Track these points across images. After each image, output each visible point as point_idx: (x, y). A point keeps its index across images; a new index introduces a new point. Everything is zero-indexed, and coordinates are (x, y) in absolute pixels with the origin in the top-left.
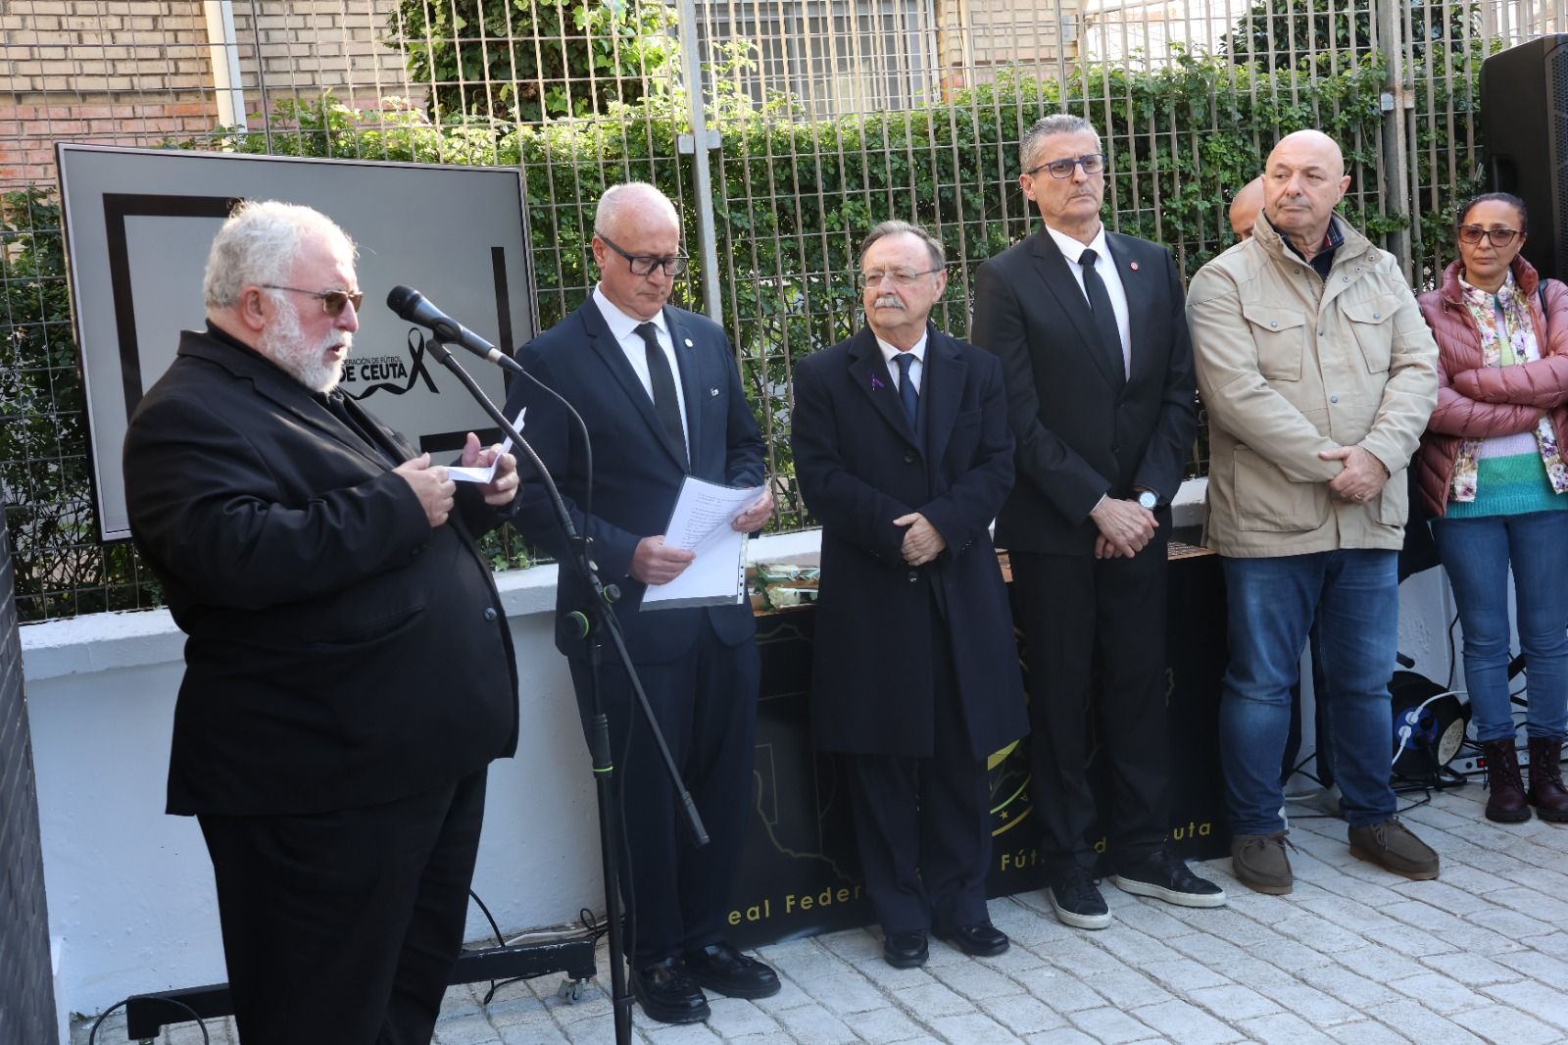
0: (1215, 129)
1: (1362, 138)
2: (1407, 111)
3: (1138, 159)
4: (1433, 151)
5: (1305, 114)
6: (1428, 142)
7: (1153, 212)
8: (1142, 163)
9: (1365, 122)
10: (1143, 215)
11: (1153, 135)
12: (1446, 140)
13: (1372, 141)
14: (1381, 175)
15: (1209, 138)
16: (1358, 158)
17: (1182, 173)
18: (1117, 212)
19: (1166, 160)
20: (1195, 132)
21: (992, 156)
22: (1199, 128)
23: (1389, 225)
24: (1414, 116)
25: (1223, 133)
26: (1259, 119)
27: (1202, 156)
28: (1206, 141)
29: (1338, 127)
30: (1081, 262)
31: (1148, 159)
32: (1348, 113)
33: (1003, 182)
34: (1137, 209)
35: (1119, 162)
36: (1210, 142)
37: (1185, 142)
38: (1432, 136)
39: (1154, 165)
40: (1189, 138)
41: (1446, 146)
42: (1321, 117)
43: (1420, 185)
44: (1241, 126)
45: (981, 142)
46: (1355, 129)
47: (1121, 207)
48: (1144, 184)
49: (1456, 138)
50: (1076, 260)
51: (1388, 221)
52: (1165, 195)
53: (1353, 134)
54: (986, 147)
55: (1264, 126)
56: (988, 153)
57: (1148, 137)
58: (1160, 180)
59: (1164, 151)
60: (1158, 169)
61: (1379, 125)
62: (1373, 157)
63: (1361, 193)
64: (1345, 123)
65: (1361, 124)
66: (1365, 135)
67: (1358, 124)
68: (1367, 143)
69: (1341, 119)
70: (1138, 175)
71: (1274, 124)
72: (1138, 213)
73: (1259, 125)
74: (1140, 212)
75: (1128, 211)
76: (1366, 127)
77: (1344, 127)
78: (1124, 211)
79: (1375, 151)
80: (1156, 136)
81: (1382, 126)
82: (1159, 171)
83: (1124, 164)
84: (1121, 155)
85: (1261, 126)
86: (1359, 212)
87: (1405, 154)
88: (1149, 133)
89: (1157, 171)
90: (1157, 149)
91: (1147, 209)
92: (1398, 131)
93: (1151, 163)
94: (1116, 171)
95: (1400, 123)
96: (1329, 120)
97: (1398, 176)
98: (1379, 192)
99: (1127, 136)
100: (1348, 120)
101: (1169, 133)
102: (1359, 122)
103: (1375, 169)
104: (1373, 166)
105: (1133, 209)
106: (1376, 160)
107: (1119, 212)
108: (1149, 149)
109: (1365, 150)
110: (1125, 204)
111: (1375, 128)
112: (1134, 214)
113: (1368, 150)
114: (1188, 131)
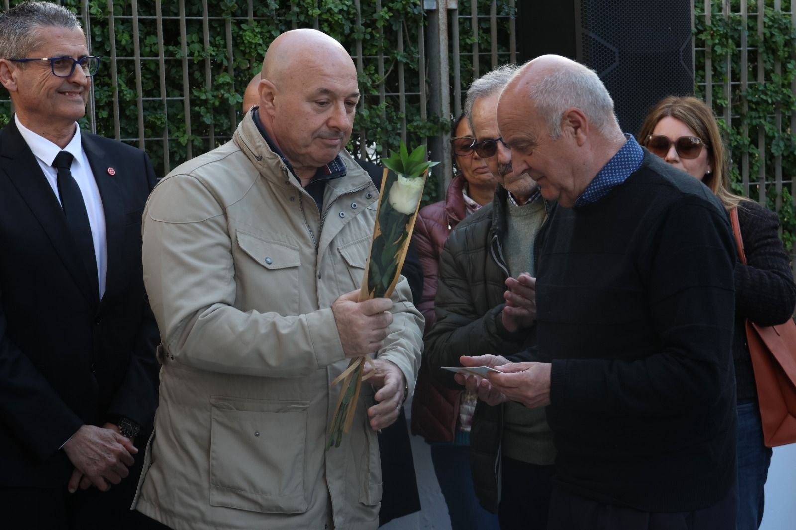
0: (250, 18)
1: (404, 37)
2: (450, 12)
3: (166, 43)
4: (476, 54)
5: (345, 8)
6: (471, 46)
7: (182, 102)
8: (171, 48)
9: (407, 20)
10: (171, 104)
11: (183, 18)
12: (489, 44)
13: (415, 40)
14: (423, 77)
15: (243, 26)
16: (399, 58)
17: (214, 63)
18: (141, 99)
19: (196, 47)
20: (229, 18)
22: (234, 14)
23: (430, 129)
24: (457, 17)
25: (258, 22)
26: (296, 9)
27: (236, 45)
28: (241, 29)
29: (380, 25)
30: (55, 164)
31: (177, 44)
32: (390, 10)
34: (164, 98)
35: (146, 46)
36: (245, 31)
37: (218, 29)
38: (475, 39)
39: (183, 53)
40: (223, 24)
41: (490, 51)
42: (363, 12)
44: (278, 15)
46: (398, 27)
47: (147, 93)
48: (173, 71)
49: (498, 42)
50: (50, 163)
51: (429, 124)
52: (195, 84)
53: (396, 33)
57: (178, 21)
58: (190, 67)
59: (195, 37)
60: (188, 56)
61: (422, 24)
62: (415, 58)
63: (402, 94)
64: (387, 20)
65: (403, 22)
66: (407, 34)
67: (400, 22)
68: (409, 42)
69: (382, 17)
70: (166, 61)
71: (312, 16)
72: (165, 103)
73: (297, 16)
74: (167, 101)
75: (155, 99)
76: (408, 26)
77: (386, 24)
78: (151, 99)
79: (417, 51)
80: (187, 20)
81: (425, 26)
82: (189, 58)
83: (151, 48)
84: (148, 37)
85: (299, 17)
86: (400, 113)
87: (447, 56)
88: (179, 16)
89: (187, 58)
90: (187, 34)
91: (175, 99)
92: (441, 32)
93: (180, 48)
94: (142, 55)
95: (443, 23)
96: (371, 15)
97: (440, 78)
98: (420, 93)
99: (155, 17)
100: (390, 17)
101: (201, 18)
102: (401, 20)
103: (417, 70)
104: (416, 66)
105: (160, 97)
106: (418, 60)
107: (144, 99)
108: (178, 34)
109: (408, 49)
110: (152, 90)
111: (417, 27)
112: (161, 102)
113: (410, 50)
114: (222, 17)
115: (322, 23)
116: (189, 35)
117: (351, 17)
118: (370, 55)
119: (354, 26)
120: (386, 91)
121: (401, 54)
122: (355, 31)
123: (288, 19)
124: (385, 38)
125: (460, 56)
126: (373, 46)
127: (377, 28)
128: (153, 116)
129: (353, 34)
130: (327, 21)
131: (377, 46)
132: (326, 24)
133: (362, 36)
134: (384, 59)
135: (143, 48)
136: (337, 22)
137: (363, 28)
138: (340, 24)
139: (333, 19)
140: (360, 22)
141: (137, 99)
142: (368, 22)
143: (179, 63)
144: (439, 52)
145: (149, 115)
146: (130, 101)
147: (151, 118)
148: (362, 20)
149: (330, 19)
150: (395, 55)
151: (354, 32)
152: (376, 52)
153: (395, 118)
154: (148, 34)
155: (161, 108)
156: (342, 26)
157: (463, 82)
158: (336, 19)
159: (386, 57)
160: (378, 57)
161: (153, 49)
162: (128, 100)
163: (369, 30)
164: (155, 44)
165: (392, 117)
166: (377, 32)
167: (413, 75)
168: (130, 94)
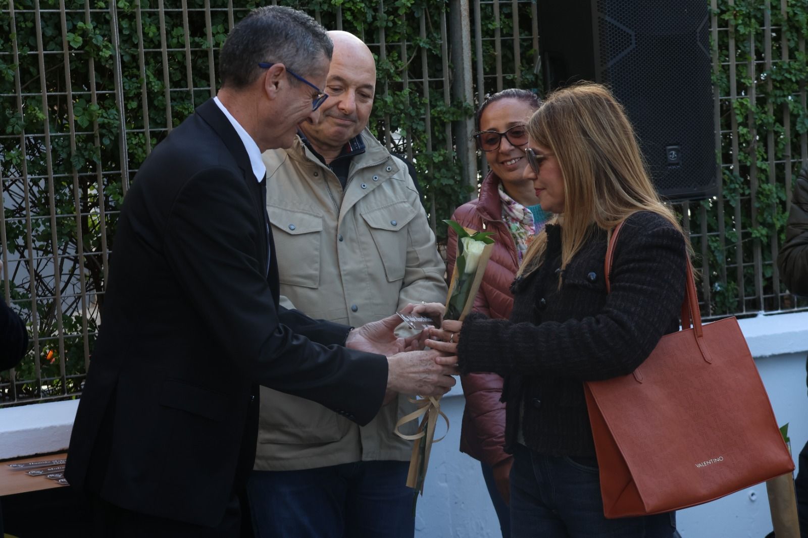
1: (427, 24)
3: (193, 35)
4: (498, 39)
6: (494, 31)
8: (197, 39)
9: (429, 8)
10: (198, 94)
11: (208, 10)
12: (512, 28)
13: (437, 27)
14: (446, 63)
16: (421, 44)
18: (168, 89)
21: (29, 24)
23: (453, 114)
24: (478, 3)
29: (402, 12)
31: (203, 35)
33: (41, 52)
34: (191, 88)
35: (173, 37)
38: (497, 24)
39: (209, 43)
41: (512, 35)
43: (485, 73)
45: (16, 8)
46: (420, 14)
47: (174, 84)
48: (200, 61)
49: (520, 26)
51: (453, 109)
53: (419, 19)
54: (23, 14)
55: (325, 7)
56: (25, 21)
57: (204, 12)
58: (216, 58)
59: (220, 28)
60: (214, 46)
61: (444, 11)
62: (438, 44)
63: (426, 79)
64: (408, 7)
65: (425, 9)
66: (429, 20)
67: (422, 9)
68: (432, 29)
69: (404, 4)
70: (192, 52)
71: (335, 5)
72: (192, 93)
73: (320, 6)
74: (194, 91)
75: (182, 89)
76: (430, 13)
77: (408, 12)
78: (178, 89)
79: (439, 37)
80: (211, 11)
81: (447, 12)
82: (214, 49)
83: (178, 39)
84: (175, 29)
85: (322, 7)
86: (424, 99)
87: (469, 42)
88: (204, 8)
89: (213, 49)
90: (212, 25)
91: (202, 89)
92: (462, 18)
93: (206, 39)
94: (168, 47)
95: (465, 9)
96: (394, 3)
97: (463, 63)
98: (444, 79)
99: (180, 10)
100: (412, 4)
101: (226, 9)
102: (423, 7)
103: (440, 56)
104: (438, 52)
105: (187, 87)
106: (441, 47)
107: (172, 90)
108: (204, 25)
109: (430, 36)
110: (180, 81)
111: (440, 14)
112: (188, 93)
113: (433, 36)
114: (246, 7)
115: (345, 11)
116: (214, 27)
117: (374, 5)
118: (393, 42)
119: (377, 14)
120: (410, 77)
121: (423, 40)
122: (378, 18)
123: (312, 8)
124: (408, 25)
125: (483, 41)
126: (395, 33)
127: (400, 15)
128: (181, 106)
129: (376, 22)
130: (350, 9)
131: (400, 33)
132: (349, 13)
133: (385, 24)
134: (407, 45)
135: (170, 40)
136: (359, 10)
137: (385, 15)
138: (363, 12)
139: (356, 8)
140: (383, 10)
141: (165, 90)
142: (391, 10)
143: (205, 54)
144: (461, 37)
145: (176, 105)
146: (158, 92)
147: (178, 108)
148: (384, 8)
149: (353, 8)
150: (418, 42)
151: (377, 20)
152: (399, 39)
153: (418, 103)
154: (175, 26)
155: (189, 98)
156: (364, 14)
157: (486, 67)
158: (359, 7)
159: (408, 43)
160: (401, 44)
161: (180, 41)
162: (156, 91)
163: (392, 17)
164: (182, 36)
165: (416, 103)
166: (400, 20)
167: (435, 61)
168: (158, 85)
